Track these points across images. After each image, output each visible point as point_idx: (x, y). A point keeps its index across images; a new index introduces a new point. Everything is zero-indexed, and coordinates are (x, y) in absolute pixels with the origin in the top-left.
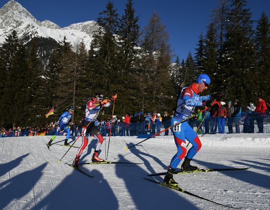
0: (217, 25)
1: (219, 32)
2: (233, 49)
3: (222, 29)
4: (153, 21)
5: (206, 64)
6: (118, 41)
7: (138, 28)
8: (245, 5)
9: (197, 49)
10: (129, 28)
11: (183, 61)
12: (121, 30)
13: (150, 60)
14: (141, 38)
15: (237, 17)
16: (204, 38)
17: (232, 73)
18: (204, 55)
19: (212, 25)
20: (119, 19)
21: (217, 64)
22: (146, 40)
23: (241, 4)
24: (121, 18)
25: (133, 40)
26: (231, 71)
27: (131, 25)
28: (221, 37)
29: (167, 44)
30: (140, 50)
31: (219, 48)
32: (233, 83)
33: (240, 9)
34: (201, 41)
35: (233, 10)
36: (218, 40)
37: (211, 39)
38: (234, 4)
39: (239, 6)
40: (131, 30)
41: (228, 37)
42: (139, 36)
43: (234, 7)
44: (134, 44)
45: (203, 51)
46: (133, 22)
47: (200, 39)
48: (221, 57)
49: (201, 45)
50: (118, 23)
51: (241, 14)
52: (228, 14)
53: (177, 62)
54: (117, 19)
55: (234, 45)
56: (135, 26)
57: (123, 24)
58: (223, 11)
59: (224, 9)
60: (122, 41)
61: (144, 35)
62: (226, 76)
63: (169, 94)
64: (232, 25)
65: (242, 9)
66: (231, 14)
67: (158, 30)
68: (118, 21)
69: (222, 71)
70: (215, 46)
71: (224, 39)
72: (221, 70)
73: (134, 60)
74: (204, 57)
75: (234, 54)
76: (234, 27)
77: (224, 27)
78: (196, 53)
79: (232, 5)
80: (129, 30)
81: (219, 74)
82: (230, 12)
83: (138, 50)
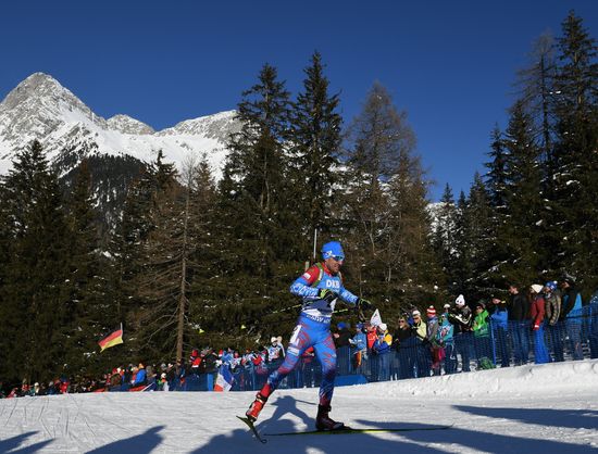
0: (533, 103)
1: (538, 121)
2: (576, 160)
3: (546, 113)
4: (374, 104)
5: (514, 199)
6: (291, 155)
7: (338, 121)
8: (595, 54)
9: (490, 165)
10: (316, 123)
11: (462, 196)
12: (297, 127)
13: (373, 197)
14: (348, 145)
15: (579, 84)
16: (503, 137)
17: (582, 218)
18: (509, 178)
19: (519, 105)
20: (291, 104)
21: (543, 197)
22: (361, 149)
23: (583, 52)
24: (296, 101)
25: (326, 150)
26: (580, 214)
27: (321, 116)
28: (547, 133)
29: (411, 156)
30: (346, 173)
31: (544, 158)
32: (587, 243)
33: (584, 64)
34: (497, 145)
35: (566, 68)
36: (539, 141)
37: (521, 140)
38: (567, 54)
39: (579, 58)
40: (322, 126)
41: (562, 132)
42: (341, 140)
43: (567, 61)
44: (330, 160)
45: (505, 168)
46: (324, 108)
47: (494, 141)
48: (549, 181)
49: (499, 155)
50: (288, 111)
51: (587, 74)
52: (557, 77)
53: (447, 198)
54: (285, 103)
55: (578, 150)
56: (331, 117)
57: (300, 115)
58: (543, 70)
59: (546, 66)
60: (299, 155)
61: (353, 137)
62: (568, 228)
63: (428, 280)
64: (569, 102)
65: (588, 65)
66: (564, 77)
67: (388, 124)
68: (290, 107)
69: (555, 216)
70: (530, 154)
71: (554, 137)
72: (553, 212)
73: (332, 198)
74: (508, 182)
75: (582, 170)
76: (576, 107)
77: (549, 108)
78: (488, 175)
79: (561, 58)
80: (318, 128)
81: (549, 223)
82: (560, 73)
83: (340, 173)
